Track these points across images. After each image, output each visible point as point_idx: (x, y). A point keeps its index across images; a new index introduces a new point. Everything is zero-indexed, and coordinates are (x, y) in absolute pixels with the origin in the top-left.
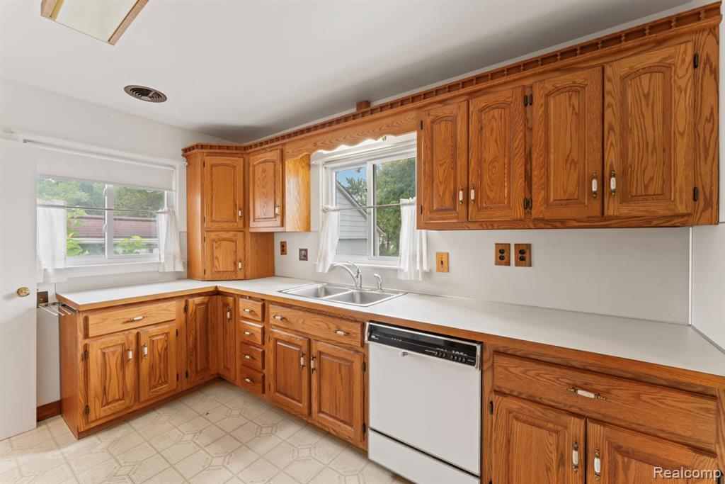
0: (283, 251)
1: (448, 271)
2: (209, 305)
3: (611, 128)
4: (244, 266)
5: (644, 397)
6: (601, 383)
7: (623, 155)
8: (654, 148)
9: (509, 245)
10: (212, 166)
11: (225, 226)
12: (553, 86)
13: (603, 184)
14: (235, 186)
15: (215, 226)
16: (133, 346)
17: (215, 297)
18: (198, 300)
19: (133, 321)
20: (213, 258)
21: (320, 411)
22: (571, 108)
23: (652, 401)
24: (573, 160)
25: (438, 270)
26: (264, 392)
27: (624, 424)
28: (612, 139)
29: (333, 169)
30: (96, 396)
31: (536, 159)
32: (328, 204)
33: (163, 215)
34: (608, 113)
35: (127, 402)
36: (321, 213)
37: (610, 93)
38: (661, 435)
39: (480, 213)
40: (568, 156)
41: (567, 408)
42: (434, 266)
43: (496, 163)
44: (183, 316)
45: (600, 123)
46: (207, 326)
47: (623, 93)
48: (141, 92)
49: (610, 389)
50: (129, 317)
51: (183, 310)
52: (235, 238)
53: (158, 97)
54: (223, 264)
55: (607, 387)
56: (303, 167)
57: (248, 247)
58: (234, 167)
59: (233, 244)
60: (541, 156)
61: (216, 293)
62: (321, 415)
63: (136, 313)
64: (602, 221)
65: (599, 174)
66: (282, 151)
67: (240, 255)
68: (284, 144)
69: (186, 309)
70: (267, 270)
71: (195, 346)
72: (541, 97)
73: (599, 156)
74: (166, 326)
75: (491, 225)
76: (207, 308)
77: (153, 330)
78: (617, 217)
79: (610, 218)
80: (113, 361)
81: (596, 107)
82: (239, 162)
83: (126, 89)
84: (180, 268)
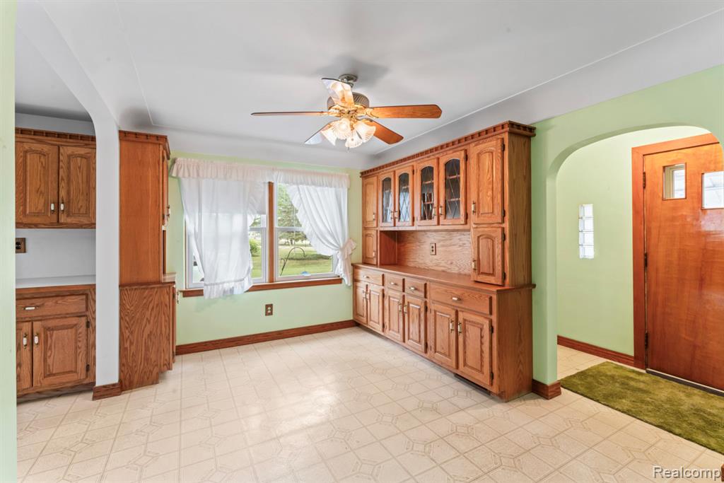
3: (63, 179)
6: (40, 301)
7: (68, 193)
8: (83, 193)
13: (58, 206)
22: (41, 163)
24: (41, 192)
28: (63, 184)
34: (61, 171)
37: (62, 161)
40: (39, 189)
45: (57, 175)
47: (69, 163)
55: (42, 303)
64: (58, 225)
65: (56, 201)
73: (56, 192)
78: (65, 224)
79: (62, 224)
81: (55, 166)
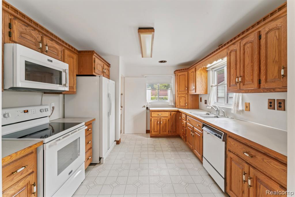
0: (201, 101)
1: (249, 111)
2: (177, 115)
4: (188, 105)
5: (265, 160)
6: (253, 152)
9: (274, 100)
10: (179, 76)
11: (183, 92)
12: (269, 29)
14: (185, 81)
15: (180, 93)
16: (159, 121)
17: (178, 113)
18: (174, 113)
19: (159, 115)
20: (180, 102)
21: (195, 149)
22: (276, 37)
23: (267, 162)
24: (276, 61)
25: (246, 110)
26: (186, 141)
27: (261, 171)
29: (215, 71)
30: (153, 129)
31: (262, 62)
32: (213, 84)
33: (169, 90)
35: (158, 133)
36: (210, 87)
38: (273, 178)
39: (244, 86)
40: (274, 59)
41: (246, 161)
42: (244, 109)
43: (248, 66)
44: (170, 116)
46: (176, 120)
48: (162, 62)
49: (255, 155)
50: (158, 114)
51: (170, 115)
52: (185, 96)
53: (165, 62)
54: (182, 104)
55: (254, 154)
56: (204, 72)
57: (189, 99)
58: (185, 75)
59: (185, 98)
60: (264, 61)
61: (178, 112)
62: (195, 150)
63: (160, 113)
66: (196, 68)
67: (187, 101)
68: (196, 66)
69: (171, 114)
70: (196, 107)
71: (173, 125)
72: (264, 35)
74: (166, 118)
75: (248, 91)
76: (176, 115)
77: (163, 118)
80: (156, 123)
82: (186, 73)
83: (159, 62)
84: (173, 104)
